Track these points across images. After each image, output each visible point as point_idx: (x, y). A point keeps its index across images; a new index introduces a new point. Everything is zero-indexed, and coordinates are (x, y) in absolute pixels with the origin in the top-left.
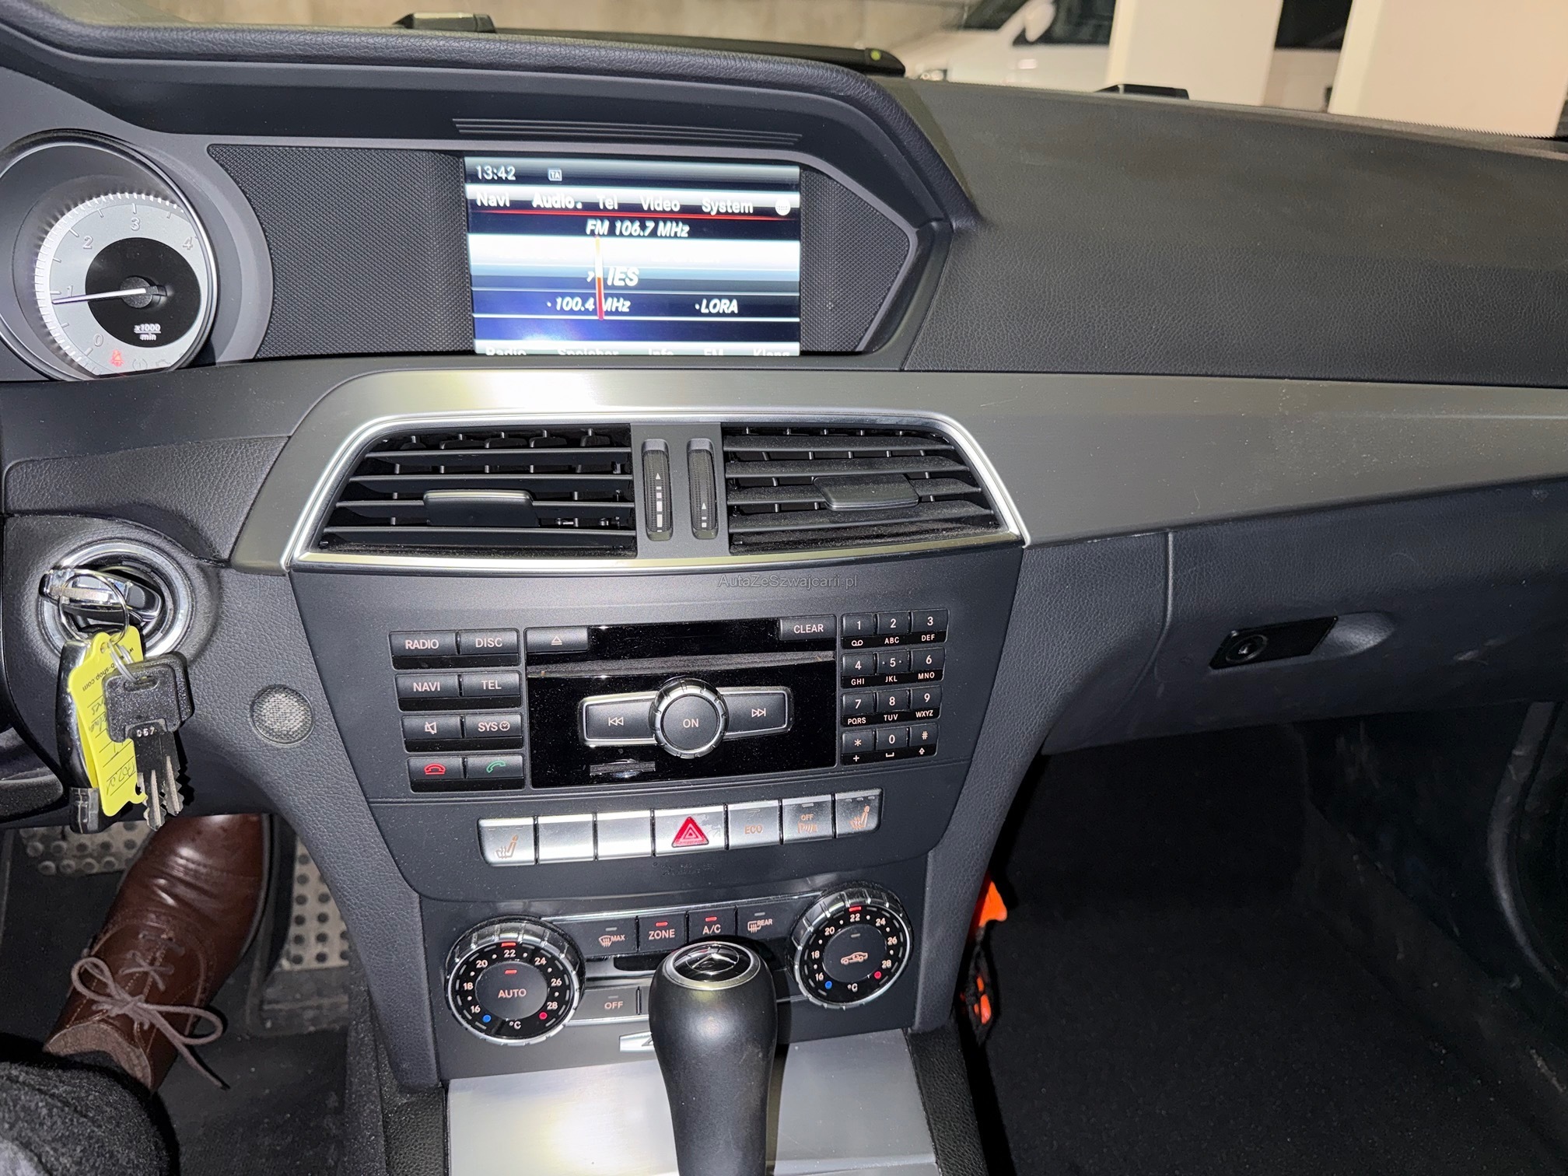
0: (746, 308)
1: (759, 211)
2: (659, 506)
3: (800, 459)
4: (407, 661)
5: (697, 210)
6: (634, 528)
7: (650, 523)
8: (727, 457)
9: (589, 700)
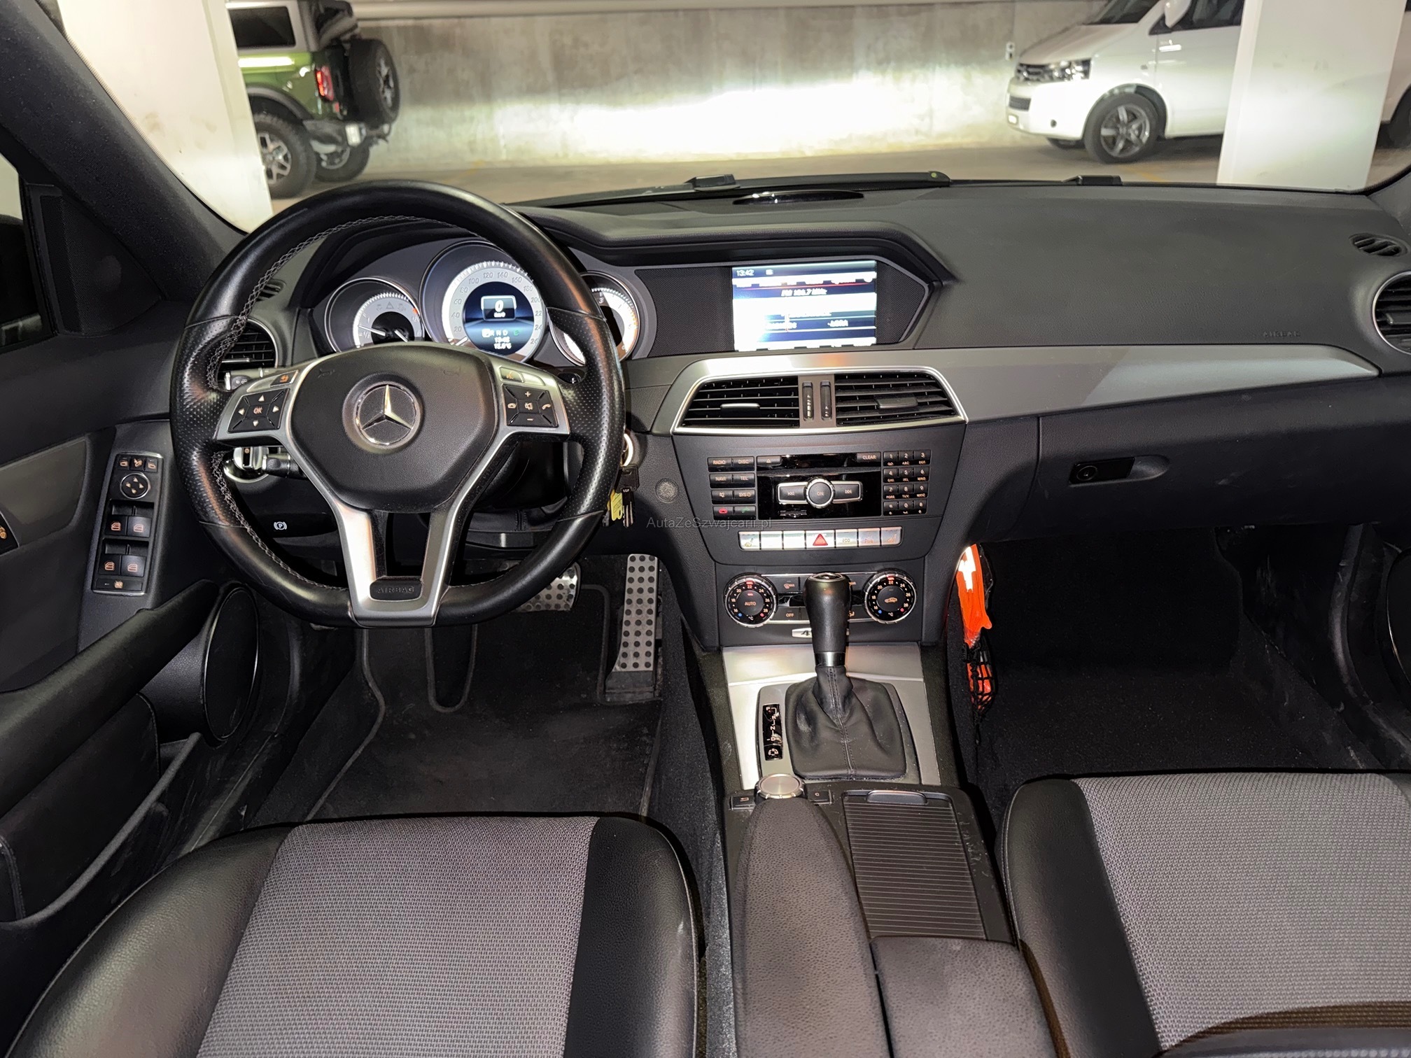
0: (852, 323)
1: (858, 281)
2: (809, 408)
3: (869, 388)
4: (714, 469)
5: (829, 282)
6: (799, 417)
7: (805, 416)
8: (837, 388)
9: (781, 485)
